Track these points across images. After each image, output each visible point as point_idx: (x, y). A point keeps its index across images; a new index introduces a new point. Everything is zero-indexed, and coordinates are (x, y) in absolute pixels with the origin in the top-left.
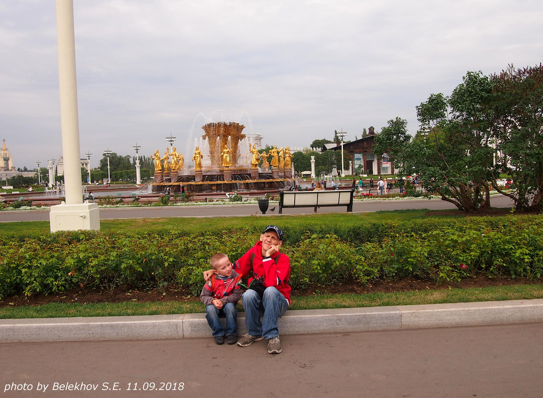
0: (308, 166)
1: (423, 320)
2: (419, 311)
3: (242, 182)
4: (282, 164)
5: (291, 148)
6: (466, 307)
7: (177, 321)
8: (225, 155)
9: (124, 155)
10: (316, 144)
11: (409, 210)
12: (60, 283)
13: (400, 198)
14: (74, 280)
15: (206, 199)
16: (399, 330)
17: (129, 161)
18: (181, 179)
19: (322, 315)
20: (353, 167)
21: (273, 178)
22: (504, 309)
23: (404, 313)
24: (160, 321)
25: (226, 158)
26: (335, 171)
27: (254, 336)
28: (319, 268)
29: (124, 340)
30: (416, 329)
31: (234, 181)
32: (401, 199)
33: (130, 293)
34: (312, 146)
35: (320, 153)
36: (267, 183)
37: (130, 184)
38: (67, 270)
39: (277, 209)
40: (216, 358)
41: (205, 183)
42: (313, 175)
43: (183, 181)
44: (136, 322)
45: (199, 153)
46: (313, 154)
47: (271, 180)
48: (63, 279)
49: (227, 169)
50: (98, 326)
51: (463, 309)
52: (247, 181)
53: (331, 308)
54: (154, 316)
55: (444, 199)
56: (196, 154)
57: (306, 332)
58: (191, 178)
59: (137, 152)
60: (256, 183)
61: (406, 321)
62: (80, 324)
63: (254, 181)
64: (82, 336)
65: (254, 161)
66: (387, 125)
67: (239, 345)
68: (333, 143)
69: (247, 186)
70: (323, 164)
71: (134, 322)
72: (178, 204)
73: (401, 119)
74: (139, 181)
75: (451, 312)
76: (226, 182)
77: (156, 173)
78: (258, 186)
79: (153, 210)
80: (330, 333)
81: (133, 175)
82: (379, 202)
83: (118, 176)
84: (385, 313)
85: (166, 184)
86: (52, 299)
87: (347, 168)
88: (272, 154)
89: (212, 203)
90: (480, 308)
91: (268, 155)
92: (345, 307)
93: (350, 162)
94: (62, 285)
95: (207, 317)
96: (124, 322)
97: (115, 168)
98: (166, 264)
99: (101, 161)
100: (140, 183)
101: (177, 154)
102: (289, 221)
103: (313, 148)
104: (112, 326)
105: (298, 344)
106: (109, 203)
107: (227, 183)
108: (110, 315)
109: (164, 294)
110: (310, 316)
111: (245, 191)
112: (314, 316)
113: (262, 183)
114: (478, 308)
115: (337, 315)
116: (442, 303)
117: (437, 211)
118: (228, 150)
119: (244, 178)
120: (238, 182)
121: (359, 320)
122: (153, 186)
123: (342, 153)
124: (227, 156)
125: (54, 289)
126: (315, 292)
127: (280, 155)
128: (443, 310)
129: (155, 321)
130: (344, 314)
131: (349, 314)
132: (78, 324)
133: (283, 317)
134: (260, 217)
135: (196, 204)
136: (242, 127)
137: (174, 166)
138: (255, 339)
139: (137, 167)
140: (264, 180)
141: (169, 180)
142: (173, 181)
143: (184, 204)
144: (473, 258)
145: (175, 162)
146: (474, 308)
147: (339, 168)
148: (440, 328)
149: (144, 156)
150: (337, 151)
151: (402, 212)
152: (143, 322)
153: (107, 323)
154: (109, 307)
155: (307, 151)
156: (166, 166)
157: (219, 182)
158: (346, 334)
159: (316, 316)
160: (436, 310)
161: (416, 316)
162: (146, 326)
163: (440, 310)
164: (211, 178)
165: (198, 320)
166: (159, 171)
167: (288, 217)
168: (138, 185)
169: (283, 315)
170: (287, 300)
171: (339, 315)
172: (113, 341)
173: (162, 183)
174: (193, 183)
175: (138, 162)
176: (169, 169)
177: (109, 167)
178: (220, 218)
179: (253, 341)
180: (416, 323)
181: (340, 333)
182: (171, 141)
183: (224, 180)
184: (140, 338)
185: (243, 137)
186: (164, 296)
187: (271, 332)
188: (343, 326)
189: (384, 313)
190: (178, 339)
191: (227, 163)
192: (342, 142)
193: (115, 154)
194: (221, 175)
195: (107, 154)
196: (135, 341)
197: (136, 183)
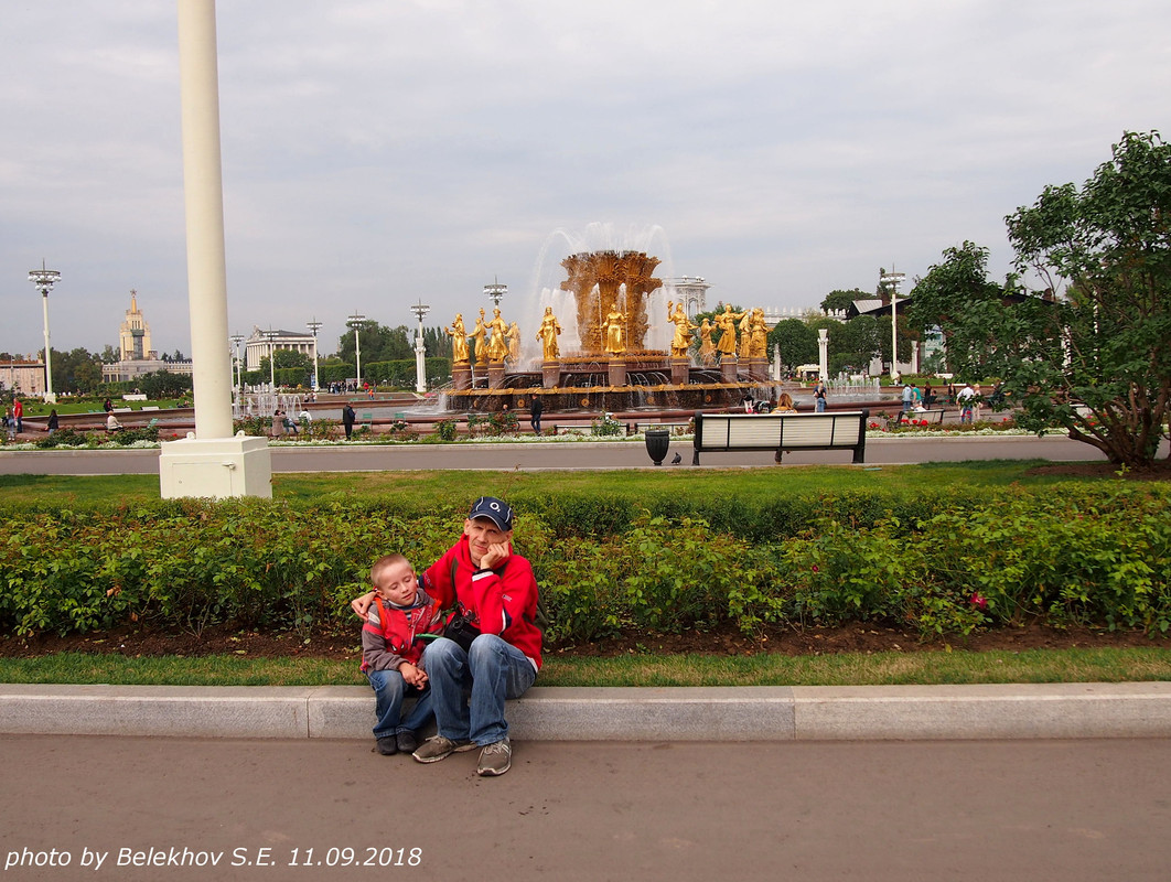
0: (812, 353)
1: (845, 720)
2: (835, 700)
3: (649, 389)
4: (746, 350)
5: (768, 311)
6: (950, 695)
7: (294, 699)
8: (611, 327)
9: (393, 327)
10: (835, 300)
11: (998, 461)
12: (89, 611)
13: (995, 432)
14: (118, 606)
15: (556, 428)
16: (789, 742)
17: (404, 340)
18: (511, 381)
19: (610, 701)
20: (922, 355)
21: (722, 380)
22: (1040, 703)
23: (800, 704)
24: (260, 699)
25: (614, 334)
26: (876, 365)
27: (451, 740)
28: (640, 594)
29: (186, 738)
30: (828, 741)
31: (631, 388)
32: (996, 435)
33: (239, 637)
34: (825, 306)
35: (844, 322)
36: (709, 392)
37: (403, 392)
38: (106, 583)
39: (688, 456)
40: (354, 783)
41: (564, 390)
42: (824, 375)
43: (515, 385)
44: (210, 699)
45: (552, 323)
46: (826, 323)
47: (718, 385)
48: (97, 602)
49: (615, 358)
50: (133, 704)
51: (942, 699)
52: (661, 387)
53: (641, 685)
54: (255, 687)
55: (1075, 435)
56: (545, 324)
57: (575, 738)
58: (534, 379)
59: (421, 320)
60: (682, 391)
61: (804, 721)
62: (97, 698)
63: (678, 388)
64: (100, 724)
65: (679, 342)
66: (941, 261)
67: (415, 759)
68: (874, 298)
69: (661, 398)
70: (850, 348)
71: (206, 699)
72: (474, 440)
73: (977, 245)
74: (421, 385)
75: (912, 704)
76: (612, 388)
77: (456, 368)
78: (687, 398)
79: (417, 451)
80: (629, 742)
81: (410, 371)
82: (942, 441)
83: (379, 374)
84: (755, 700)
85: (476, 393)
86: (74, 644)
87: (905, 357)
88: (722, 325)
89: (553, 438)
90: (983, 699)
91: (714, 327)
92: (673, 684)
93: (914, 343)
94: (94, 616)
95: (378, 694)
96: (186, 699)
97: (373, 356)
98: (310, 577)
99: (343, 339)
100: (424, 390)
101: (502, 325)
102: (703, 483)
103: (826, 310)
104: (161, 706)
105: (544, 762)
106: (323, 435)
107: (615, 390)
108: (166, 682)
109: (307, 641)
110: (585, 701)
111: (656, 411)
112: (593, 701)
113: (696, 391)
114: (977, 699)
115: (645, 701)
116: (900, 684)
117: (1063, 464)
118: (619, 314)
119: (653, 381)
120: (640, 388)
121: (695, 715)
122: (449, 396)
123: (894, 322)
124: (616, 330)
125: (78, 624)
126: (634, 648)
127: (741, 326)
128: (892, 699)
129: (250, 699)
130: (662, 701)
131: (672, 701)
132: (92, 698)
133: (525, 700)
134: (646, 472)
135: (515, 439)
136: (653, 263)
137: (495, 351)
138: (454, 747)
139: (417, 354)
140: (700, 386)
141: (485, 384)
142: (491, 385)
143: (488, 439)
144: (1010, 580)
145: (497, 342)
146: (970, 699)
147: (887, 359)
148: (885, 740)
149: (439, 329)
150: (883, 317)
151: (981, 464)
152: (225, 699)
153: (151, 699)
154: (175, 664)
155: (812, 317)
156: (478, 351)
157: (597, 389)
158: (664, 744)
159: (599, 701)
160: (876, 700)
161: (827, 712)
162: (232, 709)
163: (885, 700)
164: (579, 379)
165: (341, 699)
166: (463, 364)
167: (711, 472)
168: (421, 394)
169: (524, 695)
170: (532, 660)
171: (650, 701)
172: (164, 738)
173: (468, 391)
174: (538, 390)
175: (420, 341)
176: (486, 359)
177: (358, 353)
178: (555, 472)
179: (449, 751)
180: (828, 727)
181: (650, 742)
182: (496, 294)
183: (607, 385)
184: (220, 735)
185: (658, 284)
186: (305, 646)
187: (489, 731)
188: (657, 727)
189: (753, 701)
190: (298, 740)
191: (615, 344)
192: (894, 296)
193: (374, 324)
194: (602, 373)
195: (355, 323)
196: (209, 739)
197: (414, 389)
